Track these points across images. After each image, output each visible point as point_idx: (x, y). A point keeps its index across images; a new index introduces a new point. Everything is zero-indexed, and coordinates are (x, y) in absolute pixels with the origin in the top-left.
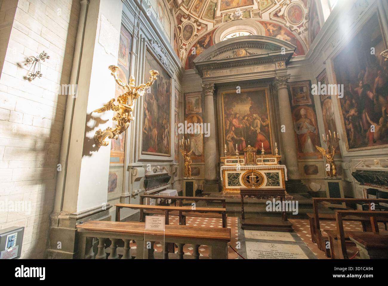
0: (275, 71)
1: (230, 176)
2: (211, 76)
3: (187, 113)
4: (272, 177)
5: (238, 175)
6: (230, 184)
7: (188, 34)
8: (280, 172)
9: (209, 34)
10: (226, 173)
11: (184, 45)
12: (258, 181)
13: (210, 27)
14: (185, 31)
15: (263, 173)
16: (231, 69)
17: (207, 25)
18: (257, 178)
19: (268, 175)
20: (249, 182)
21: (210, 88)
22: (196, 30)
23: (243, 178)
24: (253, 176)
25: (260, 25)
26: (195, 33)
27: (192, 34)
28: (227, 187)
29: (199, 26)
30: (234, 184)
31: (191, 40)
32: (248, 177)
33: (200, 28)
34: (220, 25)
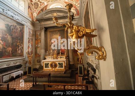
0: (66, 22)
1: (45, 64)
2: (43, 24)
3: (36, 39)
4: (60, 64)
5: (48, 64)
6: (45, 67)
7: (36, 7)
8: (63, 62)
9: (45, 6)
10: (44, 63)
11: (35, 11)
12: (55, 66)
13: (46, 4)
14: (35, 5)
15: (57, 63)
16: (51, 21)
17: (44, 3)
18: (55, 65)
19: (59, 63)
20: (52, 66)
21: (43, 29)
22: (40, 5)
23: (50, 65)
24: (53, 64)
25: (64, 3)
26: (39, 6)
27: (38, 6)
28: (44, 68)
29: (41, 3)
30: (47, 67)
31: (38, 9)
32: (52, 65)
33: (41, 4)
34: (49, 3)
